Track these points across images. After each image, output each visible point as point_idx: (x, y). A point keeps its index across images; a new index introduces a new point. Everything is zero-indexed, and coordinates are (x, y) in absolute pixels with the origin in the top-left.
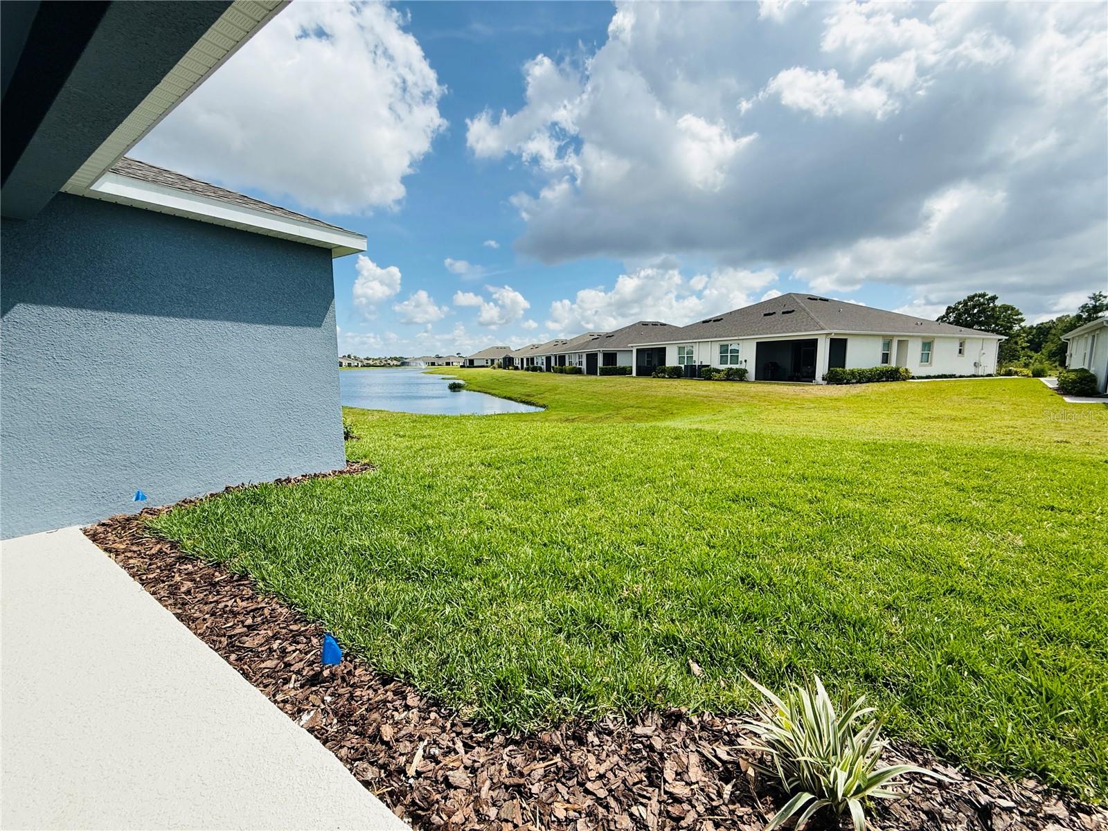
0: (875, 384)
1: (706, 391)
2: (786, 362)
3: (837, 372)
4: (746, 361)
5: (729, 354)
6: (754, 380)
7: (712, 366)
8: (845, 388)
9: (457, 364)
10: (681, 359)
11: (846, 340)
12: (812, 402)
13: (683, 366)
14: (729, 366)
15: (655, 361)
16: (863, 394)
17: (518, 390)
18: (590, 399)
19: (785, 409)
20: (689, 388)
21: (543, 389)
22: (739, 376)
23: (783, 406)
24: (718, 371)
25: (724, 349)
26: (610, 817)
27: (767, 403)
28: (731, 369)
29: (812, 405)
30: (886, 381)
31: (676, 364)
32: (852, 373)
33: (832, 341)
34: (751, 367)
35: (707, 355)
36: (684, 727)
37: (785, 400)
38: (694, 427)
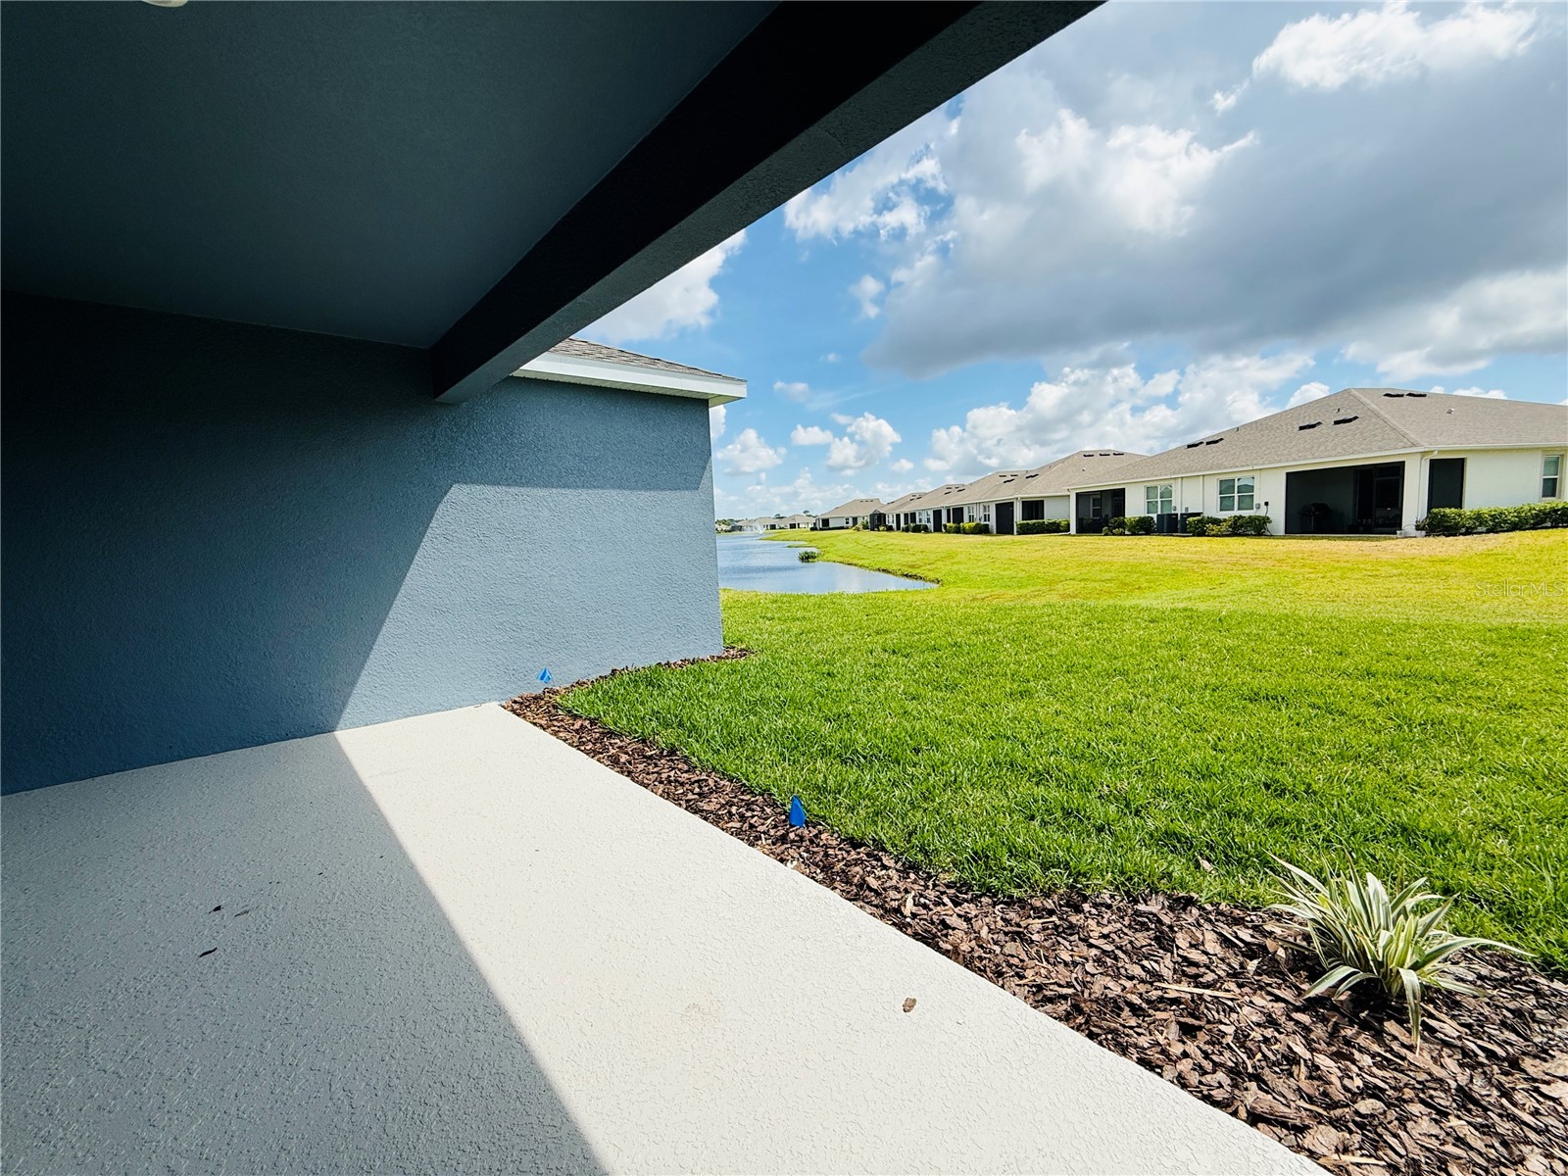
0: (1528, 533)
1: (1196, 553)
2: (1345, 501)
3: (1445, 515)
4: (1267, 504)
5: (1236, 495)
6: (1282, 533)
7: (1207, 514)
8: (1460, 542)
9: (806, 525)
10: (1151, 506)
11: (1462, 461)
12: (1396, 566)
13: (1154, 516)
14: (1236, 513)
15: (1107, 510)
16: (1500, 551)
17: (895, 560)
18: (1005, 570)
19: (1343, 578)
20: (1166, 549)
21: (933, 557)
22: (1257, 528)
23: (1338, 573)
24: (1216, 522)
25: (1226, 487)
26: (1120, 965)
27: (1307, 569)
28: (1240, 517)
29: (1395, 571)
30: (1552, 527)
31: (1144, 514)
32: (1479, 517)
33: (1434, 463)
34: (1277, 514)
35: (1197, 497)
36: (1195, 911)
37: (1343, 564)
38: (1181, 605)
